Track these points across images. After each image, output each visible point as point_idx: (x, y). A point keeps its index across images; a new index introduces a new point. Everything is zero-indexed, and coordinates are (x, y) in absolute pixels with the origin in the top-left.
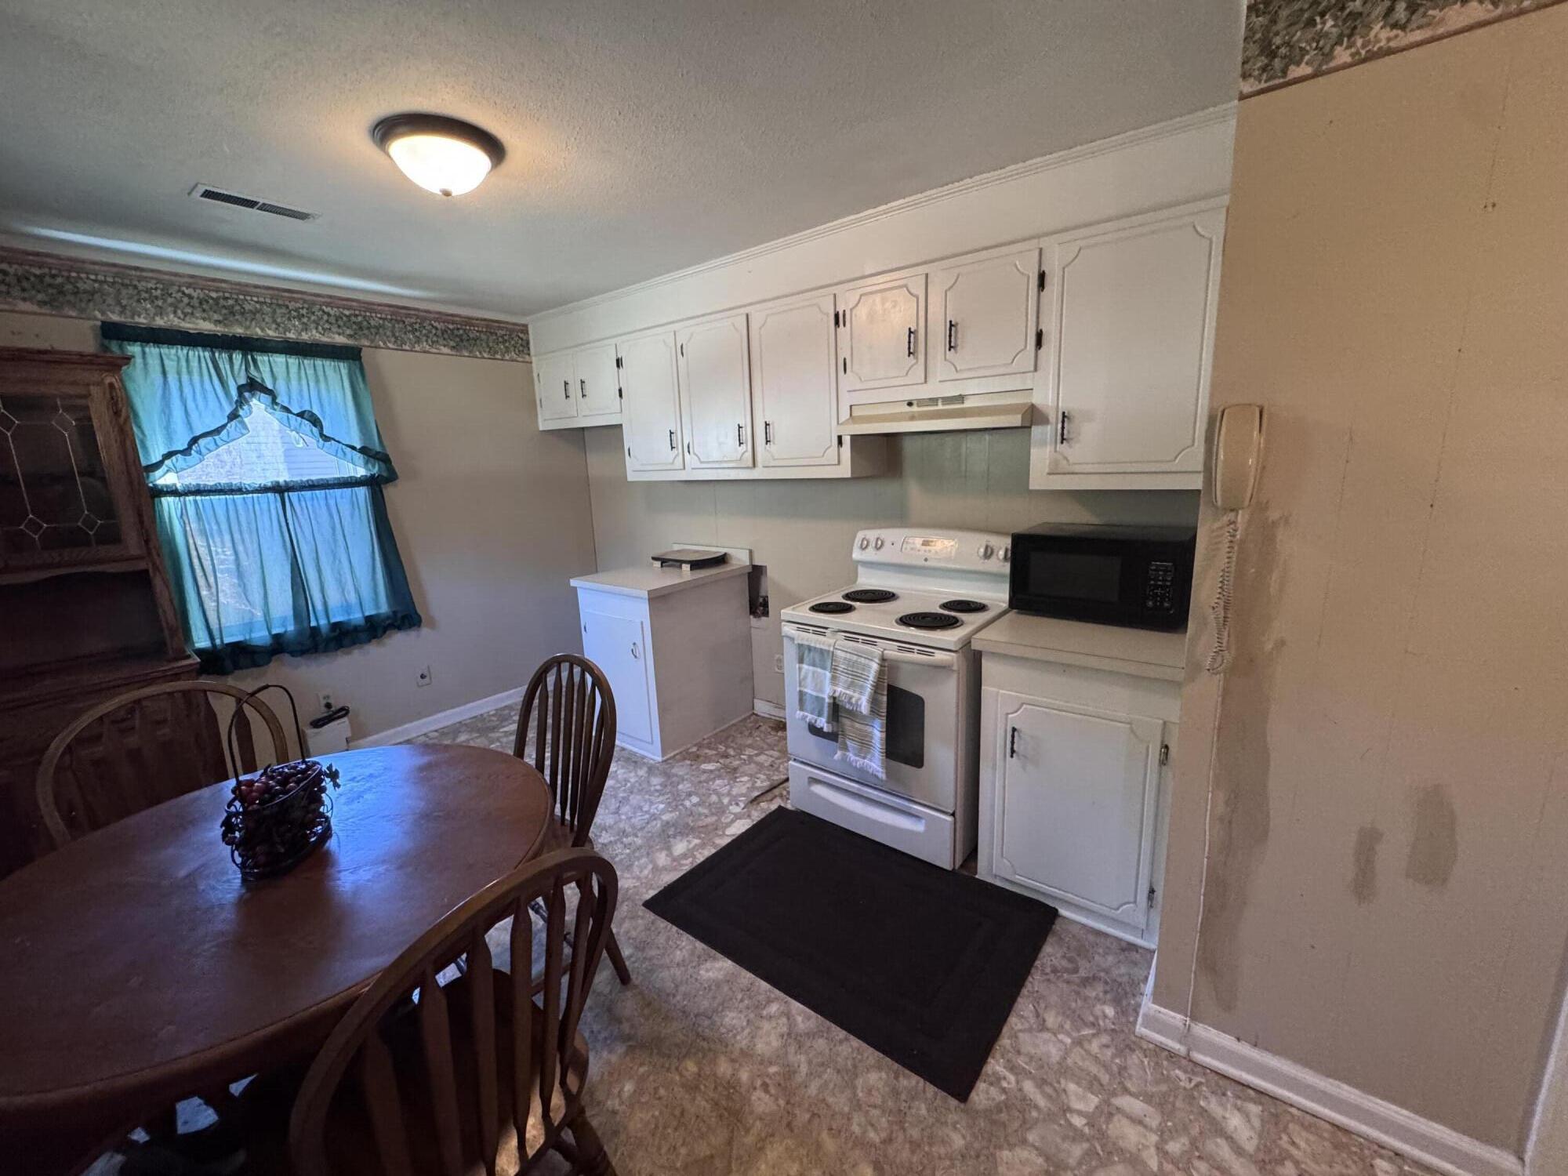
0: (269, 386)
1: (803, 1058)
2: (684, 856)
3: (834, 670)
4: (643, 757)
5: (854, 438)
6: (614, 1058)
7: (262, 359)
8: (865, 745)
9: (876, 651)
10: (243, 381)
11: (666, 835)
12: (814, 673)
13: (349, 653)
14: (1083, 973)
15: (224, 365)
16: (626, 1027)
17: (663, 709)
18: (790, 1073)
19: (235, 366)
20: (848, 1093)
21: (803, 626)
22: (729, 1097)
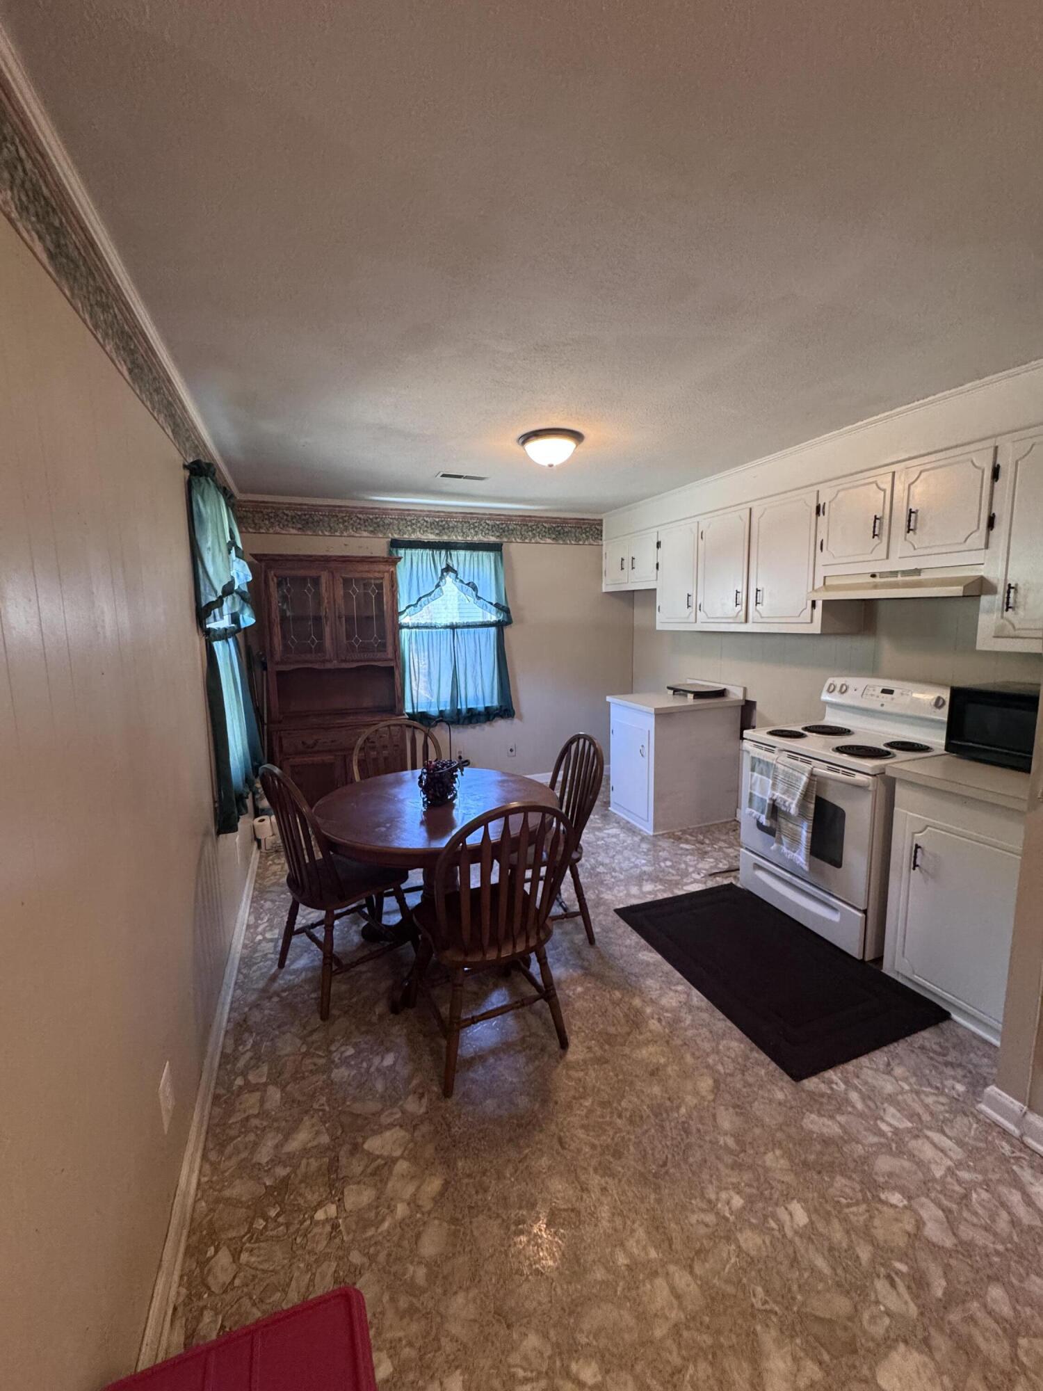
0: (455, 568)
1: (690, 1017)
2: (650, 893)
3: (775, 778)
4: (641, 830)
5: (826, 603)
6: (575, 974)
7: (454, 553)
8: (795, 841)
9: (808, 767)
10: (444, 566)
11: (640, 879)
12: (761, 780)
13: (474, 728)
14: (949, 1058)
15: (437, 558)
16: (586, 964)
17: (658, 797)
18: (678, 1020)
19: (441, 558)
20: (714, 1044)
21: (758, 744)
22: (635, 1016)
